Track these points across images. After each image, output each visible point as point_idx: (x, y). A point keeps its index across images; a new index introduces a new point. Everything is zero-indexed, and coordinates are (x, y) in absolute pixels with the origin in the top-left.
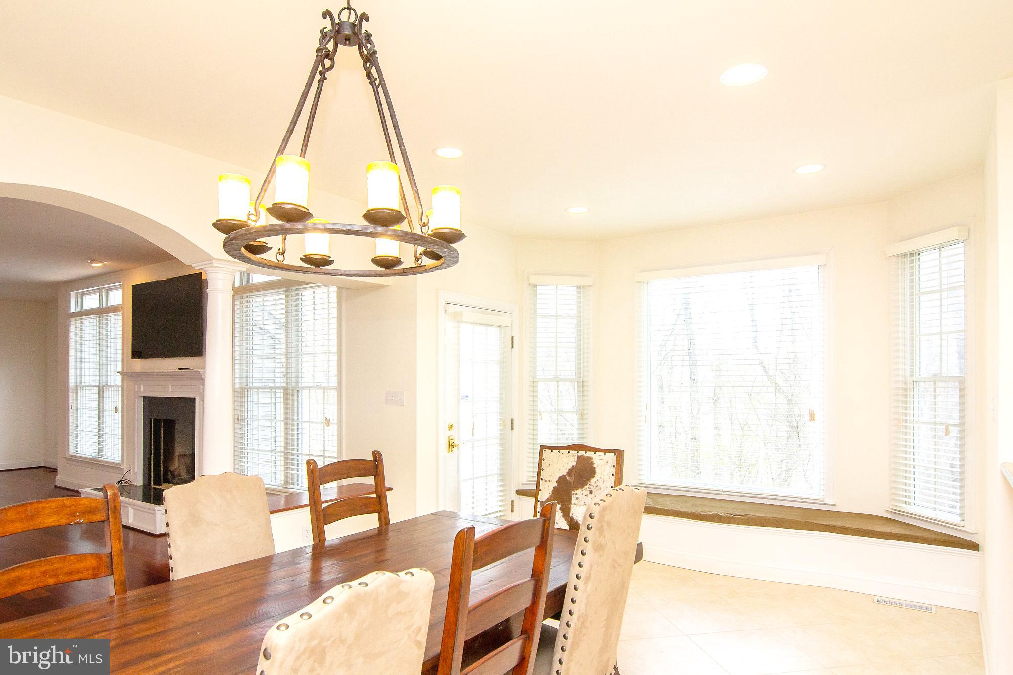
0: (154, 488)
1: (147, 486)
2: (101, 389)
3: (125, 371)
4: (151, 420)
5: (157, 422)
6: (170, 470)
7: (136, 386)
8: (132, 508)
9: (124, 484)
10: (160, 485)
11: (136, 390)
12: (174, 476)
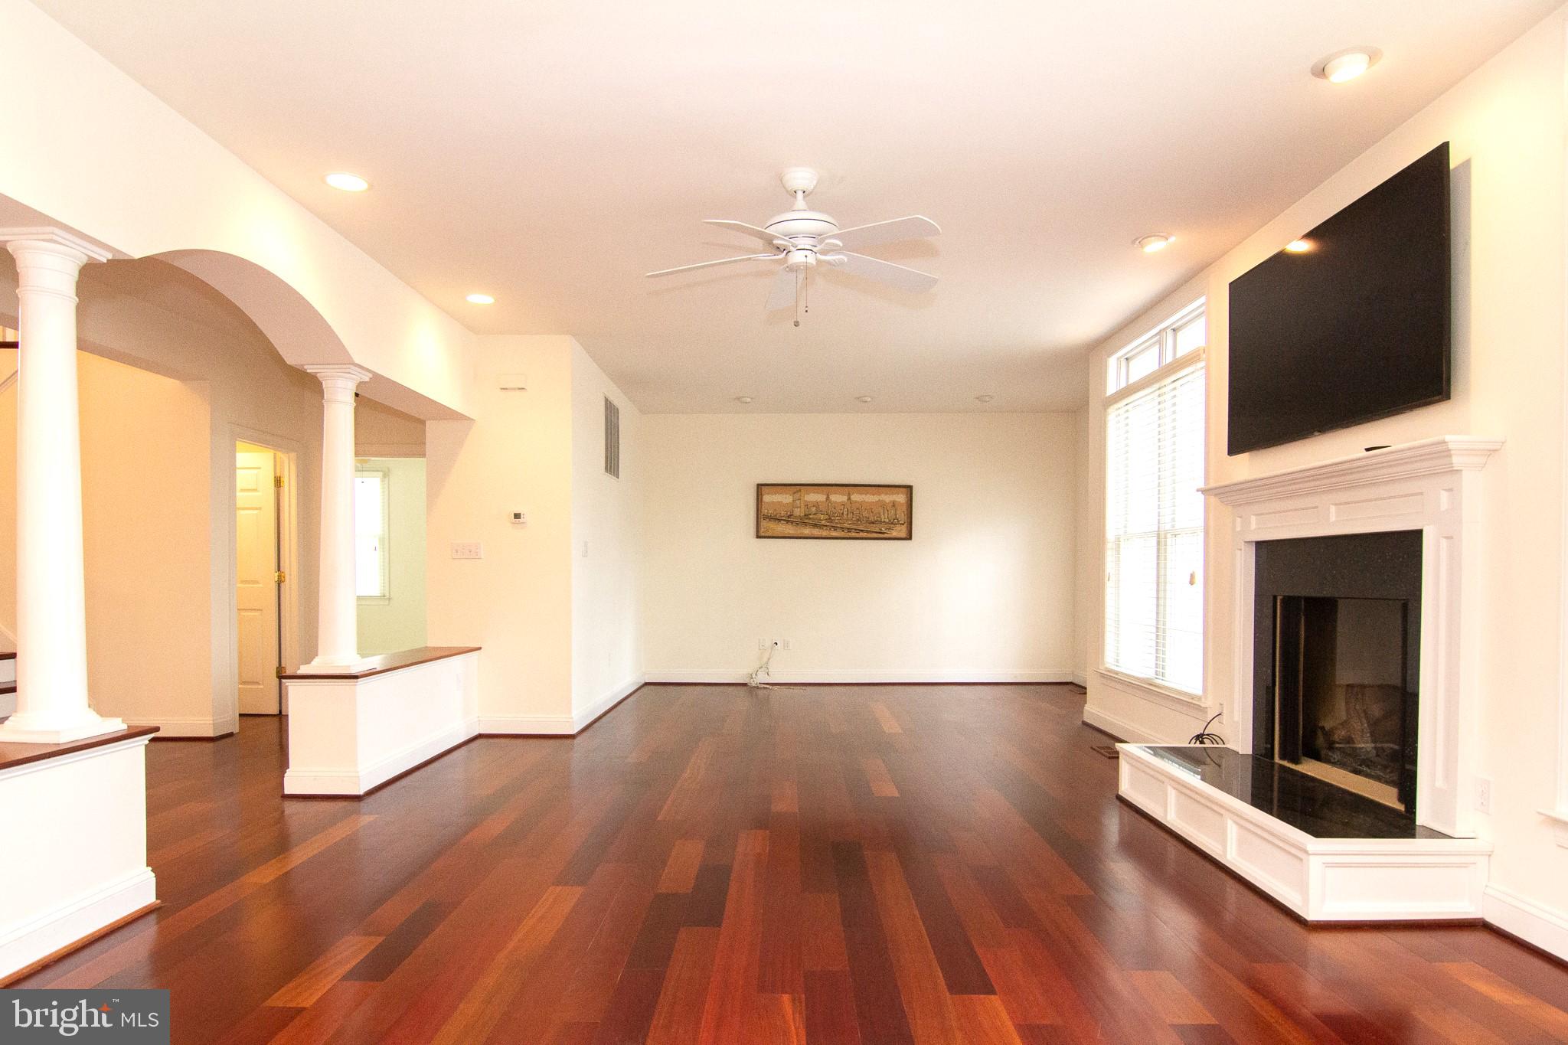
0: (1281, 765)
1: (1262, 757)
2: (1162, 536)
3: (1212, 485)
4: (1275, 598)
5: (1288, 601)
6: (1323, 728)
7: (1239, 520)
8: (1235, 822)
9: (1208, 744)
10: (1296, 761)
11: (1238, 529)
12: (1331, 746)
